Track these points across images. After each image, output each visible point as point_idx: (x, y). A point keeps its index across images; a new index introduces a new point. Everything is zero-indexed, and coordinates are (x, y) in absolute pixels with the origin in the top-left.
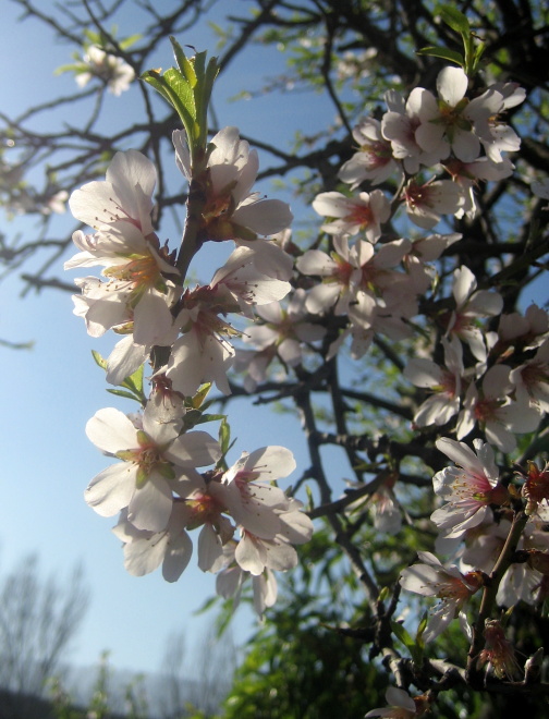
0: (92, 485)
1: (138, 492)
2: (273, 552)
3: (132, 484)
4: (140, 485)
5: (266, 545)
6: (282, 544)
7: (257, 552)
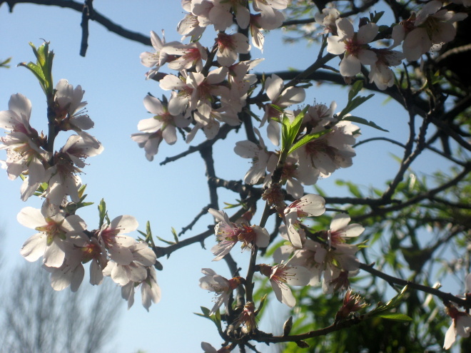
0: (24, 245)
1: (48, 248)
2: (134, 272)
3: (45, 244)
4: (49, 244)
5: (131, 268)
6: (140, 267)
7: (126, 273)
